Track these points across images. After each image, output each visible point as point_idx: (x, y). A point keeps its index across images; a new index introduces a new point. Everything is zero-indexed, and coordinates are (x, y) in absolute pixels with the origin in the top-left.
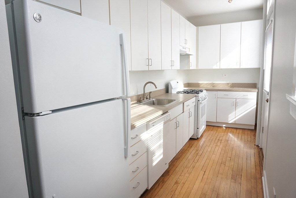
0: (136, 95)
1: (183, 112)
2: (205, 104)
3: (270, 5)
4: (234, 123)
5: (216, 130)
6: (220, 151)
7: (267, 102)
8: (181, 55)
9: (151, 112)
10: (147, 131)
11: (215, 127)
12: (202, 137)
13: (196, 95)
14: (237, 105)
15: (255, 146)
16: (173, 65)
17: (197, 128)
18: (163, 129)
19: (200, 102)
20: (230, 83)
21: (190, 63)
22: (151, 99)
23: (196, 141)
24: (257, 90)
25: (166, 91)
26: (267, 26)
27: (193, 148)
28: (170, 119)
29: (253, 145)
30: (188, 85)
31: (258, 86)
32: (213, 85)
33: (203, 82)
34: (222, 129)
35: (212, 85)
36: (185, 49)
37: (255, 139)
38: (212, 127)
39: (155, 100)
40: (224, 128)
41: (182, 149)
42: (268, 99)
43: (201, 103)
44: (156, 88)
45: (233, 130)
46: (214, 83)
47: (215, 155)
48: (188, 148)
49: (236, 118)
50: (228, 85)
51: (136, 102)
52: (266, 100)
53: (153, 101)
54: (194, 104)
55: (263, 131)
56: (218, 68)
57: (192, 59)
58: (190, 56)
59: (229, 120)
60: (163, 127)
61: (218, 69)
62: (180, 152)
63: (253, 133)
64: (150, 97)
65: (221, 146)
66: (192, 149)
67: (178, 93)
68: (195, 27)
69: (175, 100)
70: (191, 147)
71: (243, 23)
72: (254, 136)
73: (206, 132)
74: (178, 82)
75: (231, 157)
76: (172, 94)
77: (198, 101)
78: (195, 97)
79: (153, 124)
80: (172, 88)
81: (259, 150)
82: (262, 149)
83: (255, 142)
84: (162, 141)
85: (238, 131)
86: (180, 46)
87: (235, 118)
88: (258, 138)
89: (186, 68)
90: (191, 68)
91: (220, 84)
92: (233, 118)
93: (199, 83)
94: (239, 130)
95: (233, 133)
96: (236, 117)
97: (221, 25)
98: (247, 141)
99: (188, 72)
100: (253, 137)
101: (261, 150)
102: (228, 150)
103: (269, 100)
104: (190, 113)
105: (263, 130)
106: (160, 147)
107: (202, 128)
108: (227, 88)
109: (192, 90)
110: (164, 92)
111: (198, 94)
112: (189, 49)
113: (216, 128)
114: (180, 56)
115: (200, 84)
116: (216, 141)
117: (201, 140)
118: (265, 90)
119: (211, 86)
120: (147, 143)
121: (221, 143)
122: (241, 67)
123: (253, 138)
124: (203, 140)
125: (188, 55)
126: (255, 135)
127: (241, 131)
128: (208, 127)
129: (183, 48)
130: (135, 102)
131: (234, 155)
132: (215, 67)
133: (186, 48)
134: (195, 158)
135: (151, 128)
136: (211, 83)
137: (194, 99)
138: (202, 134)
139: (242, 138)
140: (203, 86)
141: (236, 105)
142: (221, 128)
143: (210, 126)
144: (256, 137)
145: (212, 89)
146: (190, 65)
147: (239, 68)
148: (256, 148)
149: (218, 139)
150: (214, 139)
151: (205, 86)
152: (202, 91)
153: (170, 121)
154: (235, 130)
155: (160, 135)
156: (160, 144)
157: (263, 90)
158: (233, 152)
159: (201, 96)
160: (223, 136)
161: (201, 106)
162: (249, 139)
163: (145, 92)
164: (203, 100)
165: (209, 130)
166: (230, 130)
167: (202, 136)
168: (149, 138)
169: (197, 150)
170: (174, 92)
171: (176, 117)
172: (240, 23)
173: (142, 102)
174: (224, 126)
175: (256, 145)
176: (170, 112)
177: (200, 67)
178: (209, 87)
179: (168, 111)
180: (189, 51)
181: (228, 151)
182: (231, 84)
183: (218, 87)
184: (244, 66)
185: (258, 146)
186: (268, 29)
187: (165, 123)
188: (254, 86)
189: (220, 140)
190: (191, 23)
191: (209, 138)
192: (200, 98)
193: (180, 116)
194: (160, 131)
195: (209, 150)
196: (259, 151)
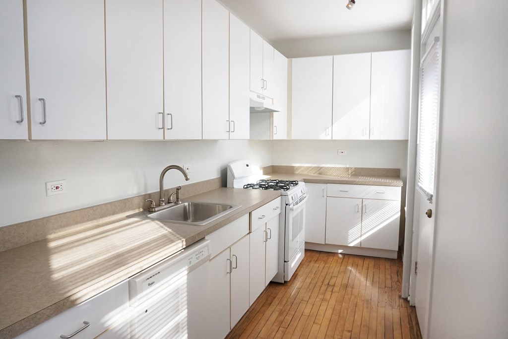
0: (144, 194)
1: (250, 233)
2: (302, 210)
3: (428, 17)
4: (359, 246)
5: (324, 262)
6: (329, 312)
7: (430, 216)
8: (253, 111)
9: (155, 243)
10: (130, 299)
11: (322, 255)
12: (295, 279)
13: (281, 193)
14: (364, 212)
15: (401, 301)
16: (232, 129)
17: (285, 261)
18: (186, 286)
19: (291, 206)
20: (351, 168)
21: (274, 128)
22: (181, 205)
23: (283, 288)
24: (401, 184)
25: (222, 184)
26: (422, 57)
27: (275, 307)
28: (210, 256)
29: (397, 298)
30: (272, 170)
31: (402, 174)
32: (320, 171)
33: (302, 163)
34: (335, 258)
35: (318, 171)
36: (264, 98)
37: (399, 281)
38: (317, 255)
39: (189, 205)
40: (340, 256)
41: (250, 310)
42: (431, 210)
43: (292, 210)
44: (187, 179)
45: (356, 260)
46: (321, 168)
47: (319, 326)
48: (262, 306)
49: (363, 237)
50: (348, 170)
51: (141, 210)
52: (426, 213)
53: (185, 208)
54: (278, 211)
55: (417, 271)
56: (329, 138)
57: (279, 120)
58: (274, 113)
59: (350, 240)
60: (188, 279)
61: (328, 140)
62: (243, 320)
63: (395, 268)
64: (177, 199)
65: (332, 302)
66: (272, 308)
67: (247, 187)
68: (285, 60)
69: (231, 207)
70: (270, 304)
71: (375, 54)
72: (398, 276)
73: (305, 266)
74: (247, 165)
75: (350, 331)
76: (234, 190)
77: (287, 205)
78: (280, 197)
79: (150, 281)
80: (234, 177)
81: (410, 310)
82: (415, 307)
83: (400, 291)
84: (184, 314)
85: (367, 262)
86: (250, 91)
87: (361, 236)
88: (407, 284)
89: (266, 137)
90: (276, 137)
91: (332, 168)
92: (356, 237)
93: (293, 167)
94: (368, 260)
95: (356, 266)
96: (364, 234)
97: (334, 56)
98: (384, 287)
99: (273, 145)
100: (395, 278)
101: (412, 310)
102: (346, 312)
103: (433, 212)
104: (268, 231)
105: (416, 268)
106: (178, 332)
107: (296, 258)
108: (346, 177)
109: (275, 180)
110: (217, 185)
111: (287, 189)
112: (272, 99)
113: (324, 256)
114: (250, 113)
115: (295, 168)
116: (323, 288)
117: (292, 285)
118: (421, 188)
119: (316, 172)
120: (131, 332)
121: (333, 294)
122: (372, 138)
123: (396, 280)
124: (297, 284)
125: (269, 112)
126: (399, 273)
127: (372, 263)
128: (309, 254)
129: (259, 97)
130: (137, 211)
131: (359, 323)
132: (323, 137)
133: (266, 98)
134: (274, 333)
135: (142, 291)
136: (315, 167)
137: (277, 202)
138: (296, 271)
139: (375, 280)
140: (301, 173)
141: (362, 211)
142: (334, 256)
143: (313, 252)
144: (401, 277)
145: (318, 179)
146: (275, 132)
147: (368, 139)
148: (403, 306)
149: (326, 282)
150: (319, 284)
151: (305, 173)
152: (296, 184)
153: (210, 260)
154: (360, 262)
155: (176, 301)
156: (179, 324)
157: (417, 188)
158: (356, 316)
159: (292, 195)
160: (337, 275)
161: (291, 217)
162: (389, 282)
163: (164, 189)
164: (297, 203)
165: (310, 261)
166: (351, 260)
167: (295, 276)
168: (136, 320)
169: (281, 313)
170: (238, 185)
171: (230, 247)
172: (370, 54)
173: (155, 211)
174: (340, 251)
175: (402, 296)
176: (209, 240)
177: (295, 136)
178: (312, 174)
179: (206, 238)
180: (273, 104)
181: (345, 315)
182: (353, 170)
183: (329, 175)
184: (376, 136)
185: (406, 300)
186: (424, 60)
187: (191, 270)
188: (395, 174)
189: (330, 285)
190: (275, 50)
191: (308, 280)
192: (290, 197)
193: (239, 242)
194: (176, 292)
195: (307, 311)
196: (409, 313)
